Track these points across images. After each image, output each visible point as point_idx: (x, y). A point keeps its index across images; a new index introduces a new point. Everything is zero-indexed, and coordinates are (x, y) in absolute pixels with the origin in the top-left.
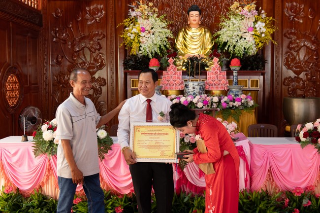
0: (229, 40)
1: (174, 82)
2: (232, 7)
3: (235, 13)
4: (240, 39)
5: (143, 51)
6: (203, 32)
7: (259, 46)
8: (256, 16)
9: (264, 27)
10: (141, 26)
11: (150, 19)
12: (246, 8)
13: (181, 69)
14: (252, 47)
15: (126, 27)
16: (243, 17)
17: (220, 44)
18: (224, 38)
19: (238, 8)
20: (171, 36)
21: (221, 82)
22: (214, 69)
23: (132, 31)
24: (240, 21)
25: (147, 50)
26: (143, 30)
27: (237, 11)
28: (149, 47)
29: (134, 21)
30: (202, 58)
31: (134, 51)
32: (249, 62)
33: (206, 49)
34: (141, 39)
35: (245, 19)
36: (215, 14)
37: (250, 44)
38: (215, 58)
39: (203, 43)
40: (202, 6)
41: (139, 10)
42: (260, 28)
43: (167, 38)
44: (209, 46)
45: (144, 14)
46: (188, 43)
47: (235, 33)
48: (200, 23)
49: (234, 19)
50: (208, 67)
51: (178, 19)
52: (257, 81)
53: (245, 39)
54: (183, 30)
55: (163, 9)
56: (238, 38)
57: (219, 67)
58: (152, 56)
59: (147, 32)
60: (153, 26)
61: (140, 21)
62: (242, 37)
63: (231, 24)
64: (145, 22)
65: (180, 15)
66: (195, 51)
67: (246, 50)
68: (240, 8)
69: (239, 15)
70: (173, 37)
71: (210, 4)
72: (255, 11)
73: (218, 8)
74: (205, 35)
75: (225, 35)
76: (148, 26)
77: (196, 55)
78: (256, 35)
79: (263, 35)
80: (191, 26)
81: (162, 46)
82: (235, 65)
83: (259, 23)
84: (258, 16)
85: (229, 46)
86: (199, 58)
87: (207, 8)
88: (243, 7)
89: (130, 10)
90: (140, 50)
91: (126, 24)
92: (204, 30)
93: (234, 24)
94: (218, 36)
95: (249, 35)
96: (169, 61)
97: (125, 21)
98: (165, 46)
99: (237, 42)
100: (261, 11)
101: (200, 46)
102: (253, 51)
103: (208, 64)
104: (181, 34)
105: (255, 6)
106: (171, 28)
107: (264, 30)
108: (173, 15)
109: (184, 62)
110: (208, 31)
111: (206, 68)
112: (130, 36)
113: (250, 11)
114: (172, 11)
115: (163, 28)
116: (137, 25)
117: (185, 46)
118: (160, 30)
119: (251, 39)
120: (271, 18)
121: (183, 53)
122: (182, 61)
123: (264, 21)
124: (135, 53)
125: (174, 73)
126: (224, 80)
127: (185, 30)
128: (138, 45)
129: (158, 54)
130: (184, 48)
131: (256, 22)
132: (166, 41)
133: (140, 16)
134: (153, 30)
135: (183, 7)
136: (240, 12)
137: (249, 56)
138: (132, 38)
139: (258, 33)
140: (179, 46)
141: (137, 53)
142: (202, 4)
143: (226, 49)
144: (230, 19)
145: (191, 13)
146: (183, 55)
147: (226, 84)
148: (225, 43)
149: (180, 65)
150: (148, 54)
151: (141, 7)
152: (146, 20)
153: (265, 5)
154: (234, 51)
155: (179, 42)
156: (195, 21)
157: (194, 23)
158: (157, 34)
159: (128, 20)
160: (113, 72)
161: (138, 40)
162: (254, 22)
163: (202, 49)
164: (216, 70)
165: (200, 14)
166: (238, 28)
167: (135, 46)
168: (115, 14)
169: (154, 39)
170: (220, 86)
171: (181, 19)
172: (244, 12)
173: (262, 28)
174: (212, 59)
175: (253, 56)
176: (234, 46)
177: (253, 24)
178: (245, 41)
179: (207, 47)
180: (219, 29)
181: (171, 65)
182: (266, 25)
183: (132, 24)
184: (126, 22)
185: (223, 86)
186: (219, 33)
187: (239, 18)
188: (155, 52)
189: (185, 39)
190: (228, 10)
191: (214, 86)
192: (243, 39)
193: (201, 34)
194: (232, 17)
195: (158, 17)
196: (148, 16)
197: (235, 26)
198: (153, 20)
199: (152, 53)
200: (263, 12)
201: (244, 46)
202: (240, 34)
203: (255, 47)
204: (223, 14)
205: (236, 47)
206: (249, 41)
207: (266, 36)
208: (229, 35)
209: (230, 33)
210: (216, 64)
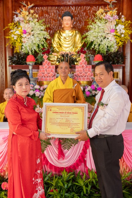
0: (95, 40)
1: (48, 75)
2: (98, 13)
3: (100, 18)
4: (104, 39)
5: (25, 49)
6: (75, 34)
7: (119, 45)
8: (117, 20)
9: (123, 29)
10: (23, 29)
11: (31, 23)
12: (109, 14)
13: (56, 64)
14: (114, 45)
15: (11, 30)
16: (106, 21)
17: (87, 43)
18: (90, 38)
19: (102, 14)
20: (48, 37)
21: (87, 74)
22: (81, 64)
23: (15, 33)
24: (104, 24)
25: (28, 48)
26: (25, 32)
27: (102, 16)
28: (29, 46)
29: (17, 25)
30: (72, 55)
31: (18, 49)
32: (111, 58)
33: (77, 47)
34: (23, 40)
35: (108, 23)
36: (85, 19)
37: (112, 43)
38: (82, 54)
39: (74, 43)
40: (74, 13)
41: (21, 16)
42: (120, 30)
43: (45, 38)
44: (80, 45)
45: (25, 19)
46: (62, 43)
47: (100, 34)
48: (72, 26)
49: (99, 23)
50: (77, 62)
51: (55, 24)
52: (118, 73)
53: (108, 38)
54: (58, 32)
55: (42, 15)
56: (102, 38)
57: (85, 62)
58: (32, 53)
59: (28, 34)
60: (32, 29)
61: (22, 25)
62: (105, 37)
63: (96, 27)
64: (27, 25)
65: (56, 20)
66: (67, 49)
67: (109, 48)
68: (104, 14)
69: (103, 19)
70: (49, 38)
71: (81, 11)
72: (116, 16)
73: (87, 14)
74: (75, 36)
75: (92, 36)
76: (29, 29)
77: (68, 52)
78: (117, 36)
79: (123, 36)
80: (65, 29)
81: (40, 45)
82: (98, 60)
83: (119, 25)
84: (119, 20)
85: (95, 45)
86: (69, 55)
87: (78, 14)
88: (106, 13)
89: (15, 16)
90: (22, 49)
91: (11, 27)
92: (75, 32)
93: (99, 27)
94: (86, 37)
95: (111, 35)
96: (43, 57)
97: (9, 25)
98: (43, 45)
99: (101, 41)
100: (121, 16)
101: (72, 45)
102: (114, 49)
103: (77, 60)
104: (57, 35)
105: (116, 12)
106: (49, 31)
107: (123, 31)
108: (50, 20)
109: (58, 58)
110: (78, 33)
111: (75, 63)
112: (14, 37)
113: (112, 16)
114: (50, 17)
115: (42, 30)
116: (20, 28)
117: (60, 45)
118: (39, 32)
119: (113, 39)
120: (130, 22)
121: (58, 50)
122: (56, 57)
123: (124, 24)
124: (18, 51)
125: (48, 67)
126: (89, 72)
127: (60, 32)
128: (20, 44)
129: (37, 52)
130: (59, 46)
131: (117, 24)
132: (43, 41)
133: (23, 21)
134: (32, 32)
135: (59, 14)
136: (104, 16)
137: (111, 52)
138: (15, 38)
139: (119, 34)
140: (55, 45)
141: (21, 51)
142: (74, 11)
143: (93, 47)
144: (96, 23)
145: (65, 18)
146: (57, 52)
147: (92, 75)
148: (92, 43)
149: (55, 61)
150: (28, 52)
151: (23, 14)
152: (28, 24)
153: (125, 11)
154: (99, 48)
155: (55, 42)
156: (67, 24)
157: (67, 26)
158: (36, 36)
159: (12, 24)
160: (3, 67)
161: (21, 41)
162: (115, 25)
163: (73, 47)
164: (83, 64)
165: (72, 19)
166: (102, 30)
167: (18, 45)
168: (4, 19)
169: (33, 39)
170: (86, 77)
171: (57, 23)
172: (107, 17)
173: (122, 29)
174: (80, 55)
175: (114, 53)
176: (99, 45)
177: (114, 26)
178: (108, 40)
179: (78, 46)
180: (87, 31)
181: (46, 60)
182: (125, 27)
183: (16, 27)
184: (11, 25)
185: (89, 77)
186: (87, 34)
187: (103, 22)
188: (34, 50)
189: (59, 39)
190: (94, 16)
191: (81, 77)
192: (107, 39)
193: (72, 35)
194: (97, 21)
195: (38, 21)
196: (29, 21)
197: (100, 28)
198: (33, 24)
199: (32, 51)
200: (123, 16)
201: (107, 45)
202: (104, 35)
203: (116, 45)
204: (91, 19)
205: (101, 46)
206: (111, 41)
207: (125, 36)
208: (94, 35)
209: (95, 34)
210: (83, 59)
